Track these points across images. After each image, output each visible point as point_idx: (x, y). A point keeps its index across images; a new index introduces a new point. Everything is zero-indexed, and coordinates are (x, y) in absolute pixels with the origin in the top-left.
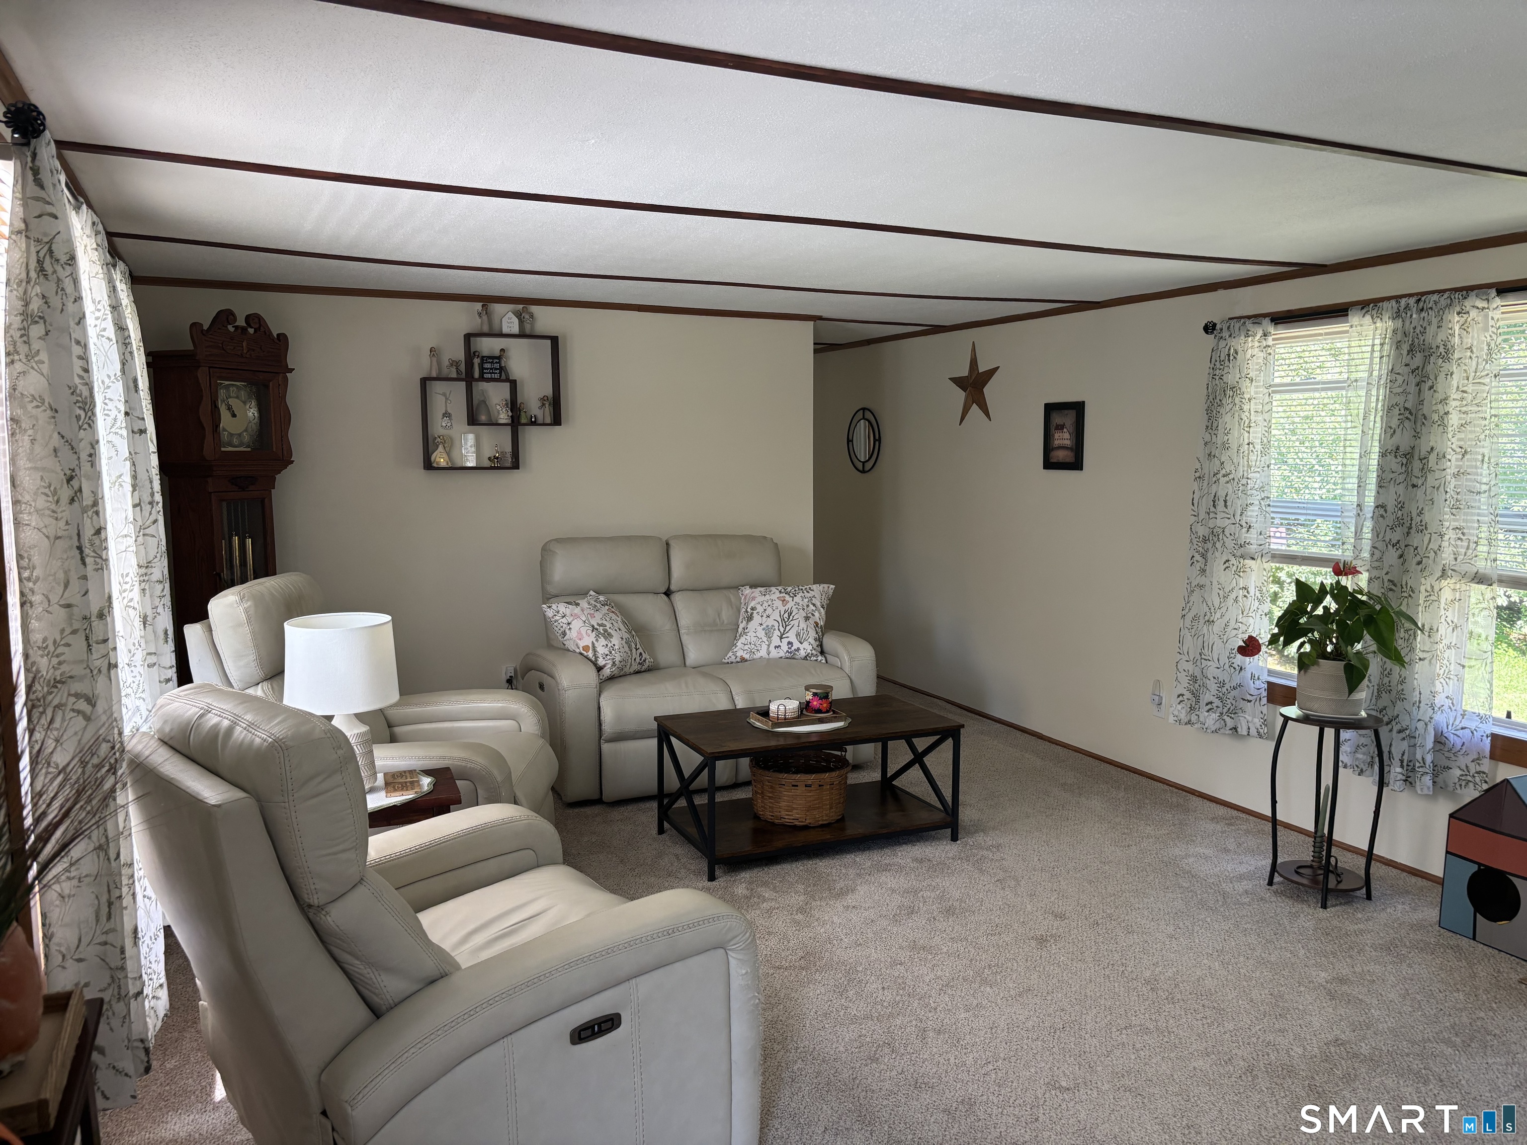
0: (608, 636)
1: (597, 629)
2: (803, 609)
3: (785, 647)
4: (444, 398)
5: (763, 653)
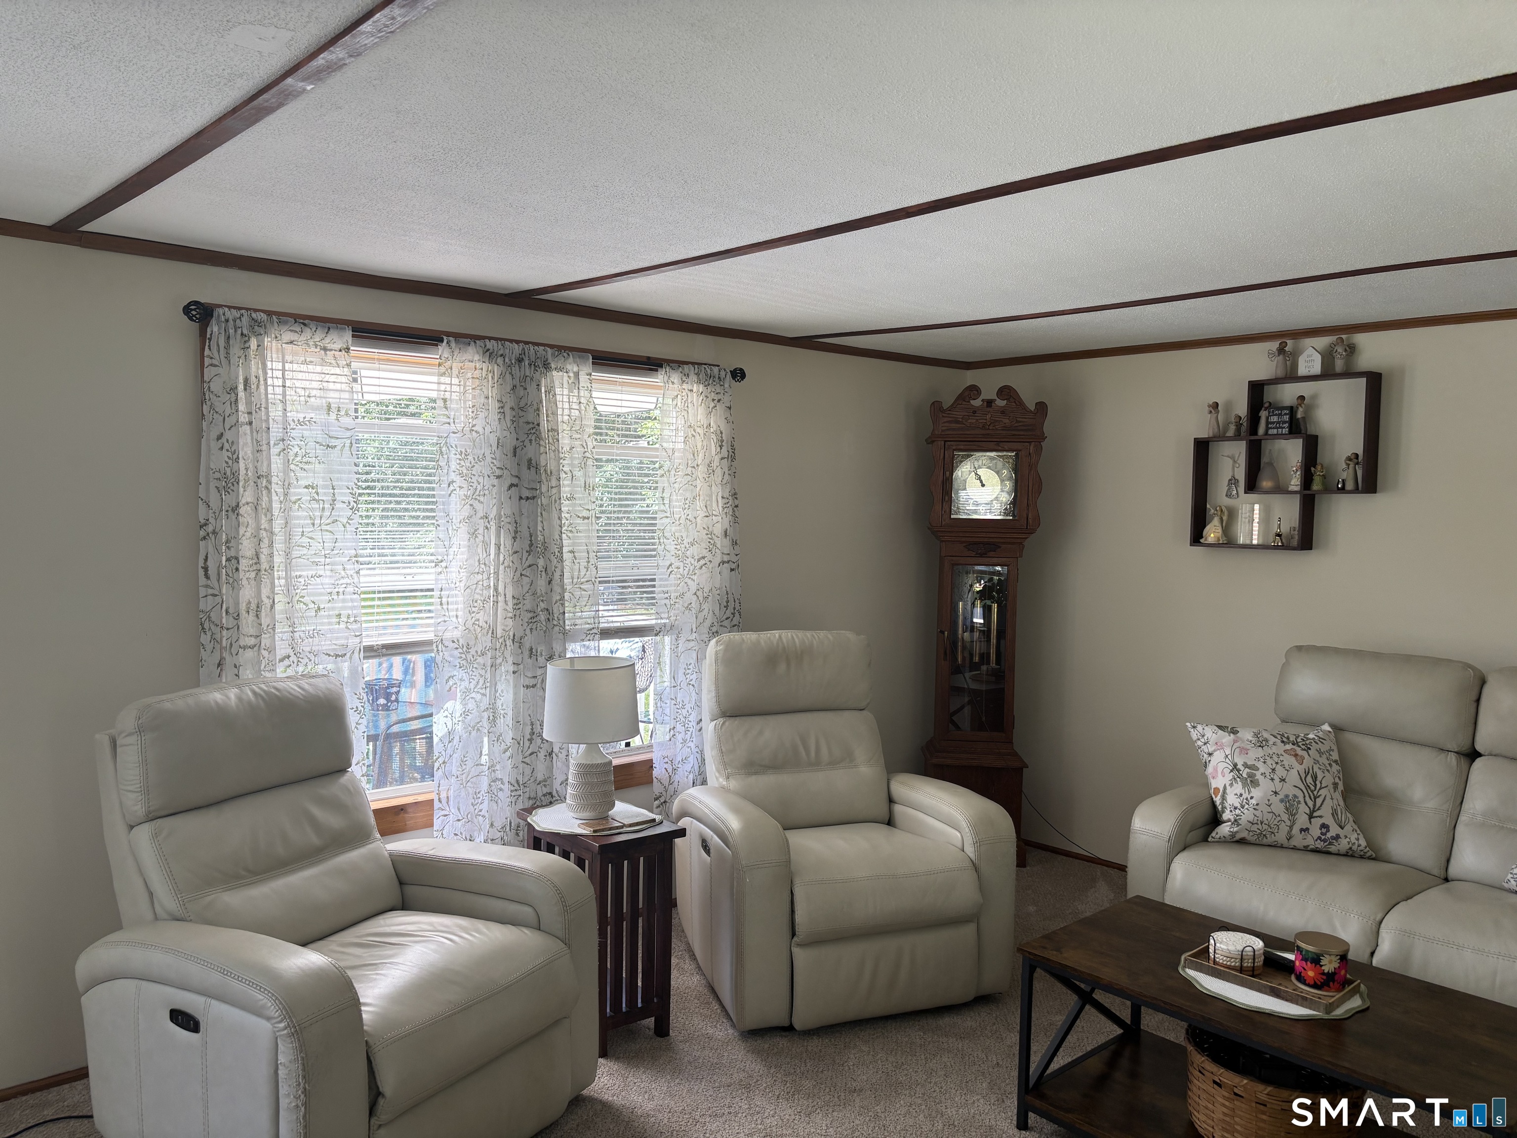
0: (1251, 782)
1: (1239, 770)
4: (1231, 462)
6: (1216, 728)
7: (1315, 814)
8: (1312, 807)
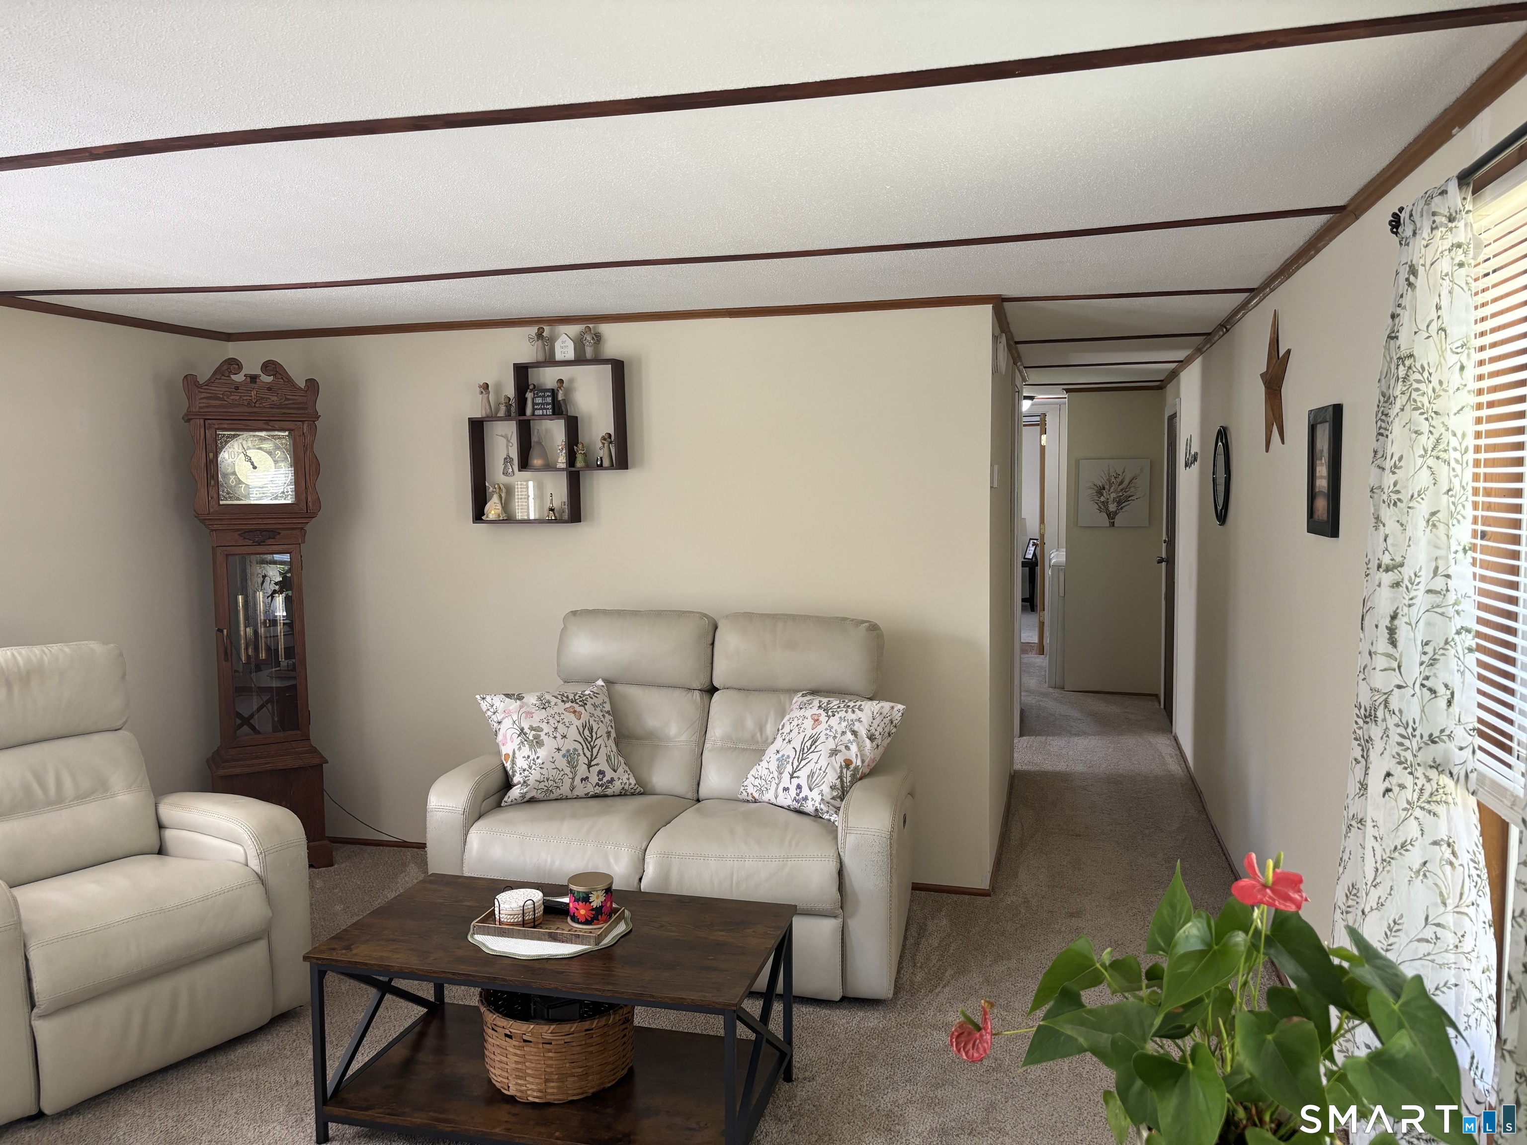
6: (504, 697)
7: (593, 763)
8: (589, 757)
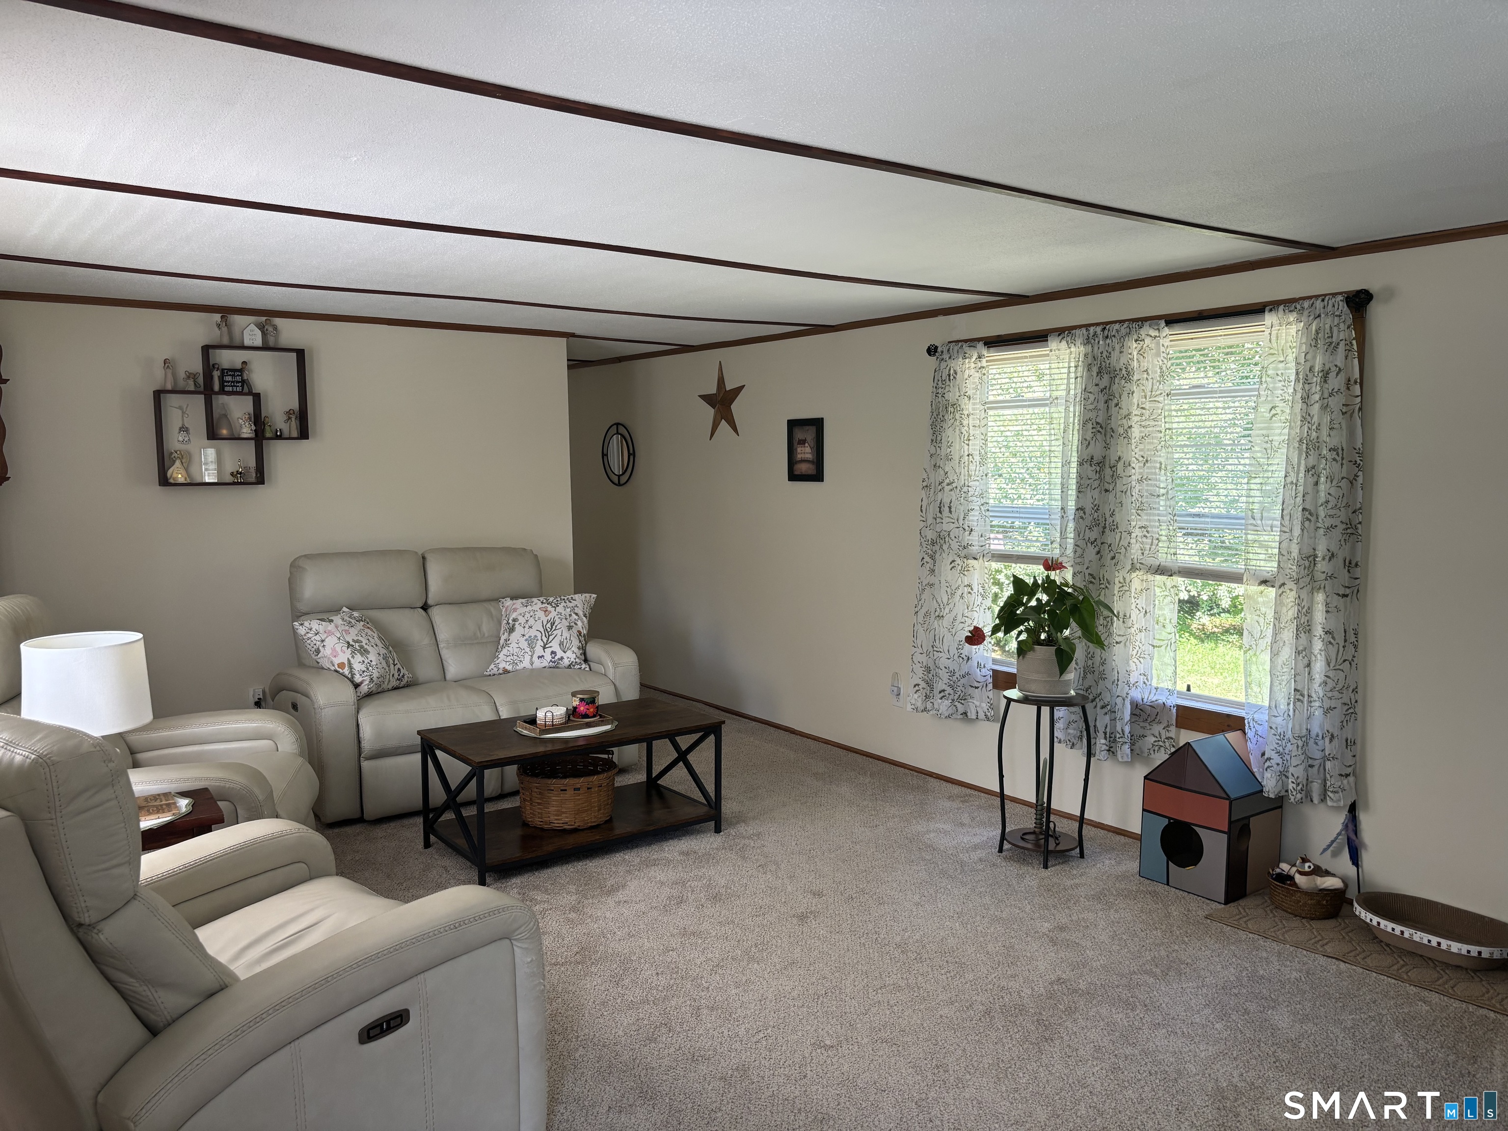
0: (364, 652)
1: (353, 646)
2: (566, 619)
3: (548, 657)
4: (180, 412)
5: (526, 663)
6: (318, 621)
